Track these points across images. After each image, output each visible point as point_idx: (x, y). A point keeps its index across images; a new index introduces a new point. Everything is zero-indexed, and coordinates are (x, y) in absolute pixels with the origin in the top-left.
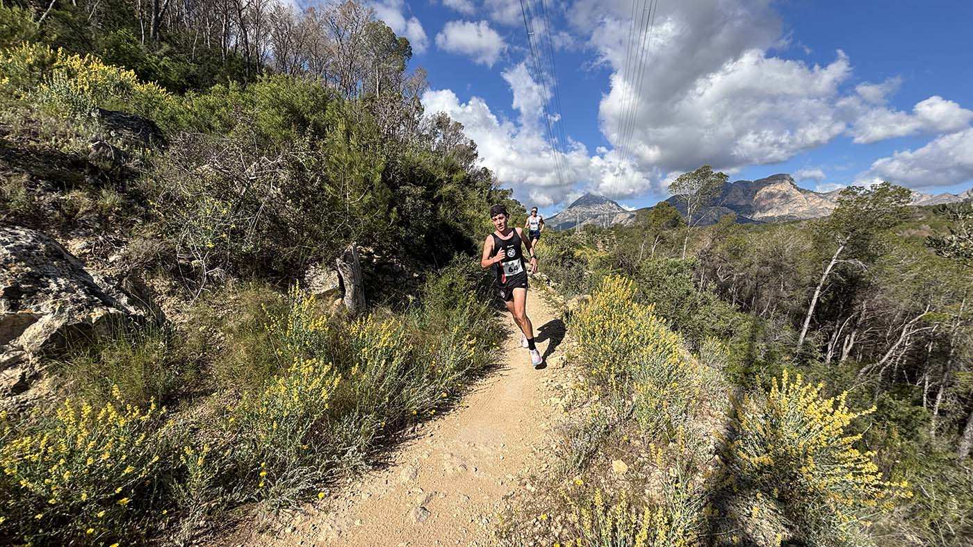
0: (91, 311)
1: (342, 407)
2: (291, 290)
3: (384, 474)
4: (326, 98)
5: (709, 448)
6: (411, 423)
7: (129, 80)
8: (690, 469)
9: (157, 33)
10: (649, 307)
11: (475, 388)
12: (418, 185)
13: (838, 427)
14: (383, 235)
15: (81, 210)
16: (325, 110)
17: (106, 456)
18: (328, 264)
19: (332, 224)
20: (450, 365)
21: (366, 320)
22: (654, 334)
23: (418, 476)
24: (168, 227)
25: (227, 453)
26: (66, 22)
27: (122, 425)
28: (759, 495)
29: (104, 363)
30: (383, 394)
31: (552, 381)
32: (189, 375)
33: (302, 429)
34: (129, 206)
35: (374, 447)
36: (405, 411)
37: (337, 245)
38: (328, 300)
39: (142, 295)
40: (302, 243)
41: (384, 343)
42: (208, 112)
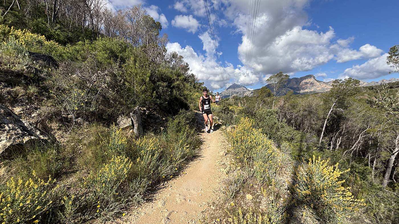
0: (23, 138)
1: (133, 176)
2: (111, 126)
3: (151, 204)
4: (126, 47)
5: (285, 187)
6: (162, 182)
7: (42, 39)
8: (278, 197)
9: (55, 20)
10: (260, 129)
11: (189, 165)
12: (164, 82)
13: (335, 178)
14: (150, 103)
15: (20, 95)
16: (125, 52)
17: (28, 202)
18: (127, 115)
19: (129, 99)
20: (178, 156)
21: (143, 138)
22: (262, 141)
23: (165, 204)
24: (58, 101)
25: (83, 198)
26: (15, 15)
27: (36, 188)
28: (306, 207)
29: (28, 161)
30: (150, 170)
31: (221, 162)
32: (67, 164)
33: (116, 186)
34: (41, 93)
35: (146, 193)
36: (160, 177)
37: (131, 107)
38: (127, 130)
39: (46, 130)
40: (116, 107)
41: (151, 148)
42: (76, 53)
